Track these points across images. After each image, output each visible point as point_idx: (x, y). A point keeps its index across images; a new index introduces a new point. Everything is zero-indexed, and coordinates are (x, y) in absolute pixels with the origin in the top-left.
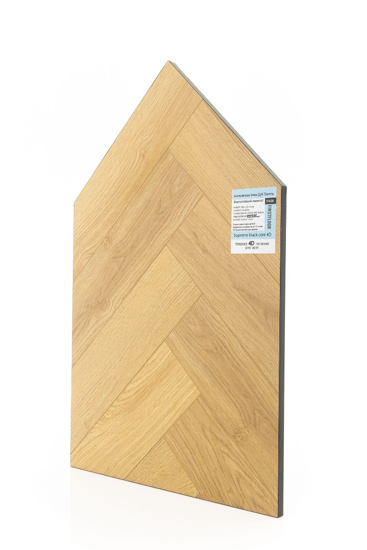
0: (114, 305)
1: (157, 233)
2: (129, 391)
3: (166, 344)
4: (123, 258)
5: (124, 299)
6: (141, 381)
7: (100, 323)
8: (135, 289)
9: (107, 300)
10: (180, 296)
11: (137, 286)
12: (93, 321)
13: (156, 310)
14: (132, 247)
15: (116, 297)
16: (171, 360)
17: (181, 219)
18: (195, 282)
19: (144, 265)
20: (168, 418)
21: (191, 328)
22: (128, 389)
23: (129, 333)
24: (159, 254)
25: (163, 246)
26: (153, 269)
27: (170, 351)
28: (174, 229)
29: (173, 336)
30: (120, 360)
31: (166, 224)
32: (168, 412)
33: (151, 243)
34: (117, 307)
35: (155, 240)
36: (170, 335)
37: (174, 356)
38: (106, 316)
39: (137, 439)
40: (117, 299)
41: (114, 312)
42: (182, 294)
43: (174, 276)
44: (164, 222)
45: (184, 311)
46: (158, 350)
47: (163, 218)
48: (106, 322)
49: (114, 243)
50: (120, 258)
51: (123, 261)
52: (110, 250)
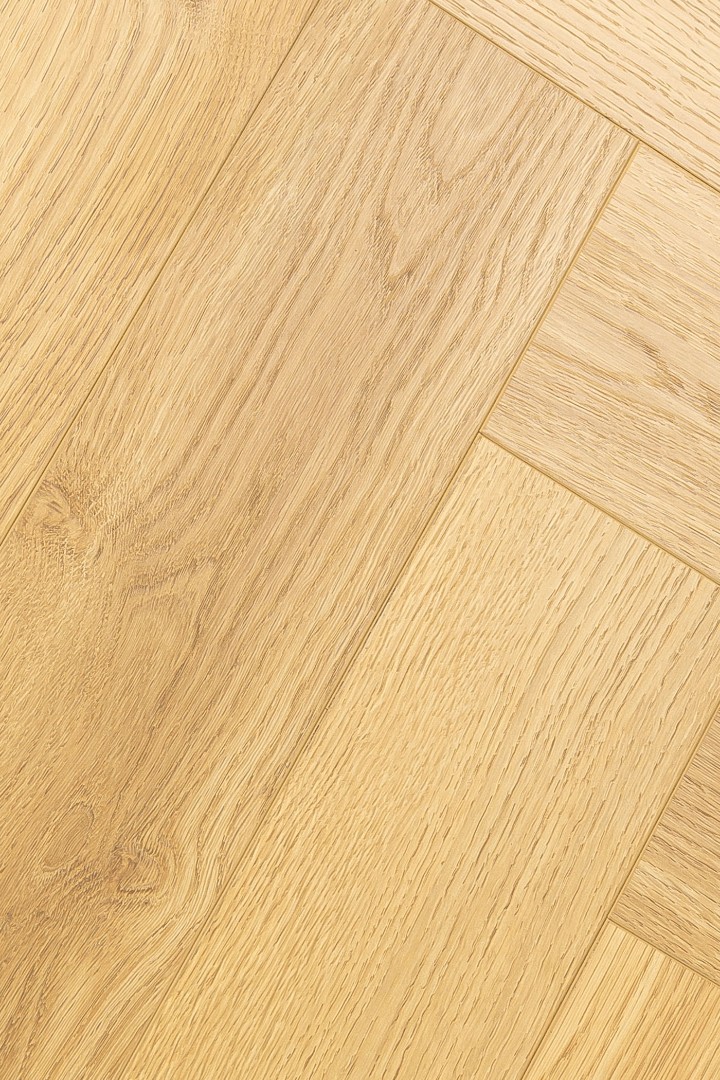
0: (213, 850)
1: (401, 383)
3: (621, 933)
4: (206, 573)
5: (271, 794)
7: (130, 985)
9: (152, 833)
10: (639, 666)
11: (348, 696)
12: (76, 989)
13: (508, 786)
14: (255, 498)
15: (216, 799)
16: (676, 997)
17: (541, 284)
19: (367, 572)
23: (367, 966)
24: (446, 492)
25: (462, 447)
26: (429, 578)
27: (659, 957)
28: (510, 341)
29: (652, 875)
31: (449, 329)
33: (382, 444)
34: (234, 854)
36: (637, 876)
37: (688, 973)
38: (166, 926)
40: (228, 803)
41: (221, 891)
42: (650, 650)
43: (575, 577)
44: (436, 320)
45: (687, 733)
46: (581, 984)
47: (422, 298)
48: (180, 959)
49: (113, 504)
50: (182, 580)
51: (210, 591)
52: (92, 550)
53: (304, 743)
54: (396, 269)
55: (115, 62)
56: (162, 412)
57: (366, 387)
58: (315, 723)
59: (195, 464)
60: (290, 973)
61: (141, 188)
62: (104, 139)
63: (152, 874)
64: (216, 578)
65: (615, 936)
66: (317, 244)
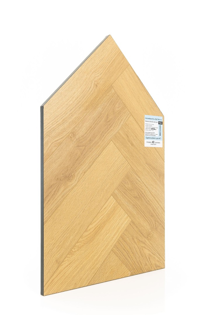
0: (78, 177)
1: (106, 133)
2: (90, 230)
4: (84, 147)
5: (85, 173)
6: (97, 222)
7: (67, 190)
8: (93, 166)
9: (73, 174)
11: (94, 164)
12: (62, 189)
13: (106, 178)
14: (90, 141)
15: (79, 172)
16: (116, 205)
18: (127, 161)
19: (99, 152)
20: (114, 239)
21: (126, 186)
22: (89, 229)
23: (89, 194)
24: (107, 145)
25: (110, 141)
27: (115, 200)
29: (116, 192)
30: (83, 212)
31: (111, 128)
32: (114, 235)
33: (103, 138)
34: (80, 178)
35: (105, 137)
37: (117, 203)
38: (72, 184)
39: (96, 257)
40: (81, 172)
41: (78, 182)
42: (121, 168)
43: (116, 158)
45: (122, 177)
46: (108, 201)
47: (110, 124)
48: (73, 188)
49: (77, 137)
50: (82, 147)
51: (84, 149)
52: (74, 141)
53: (89, 168)
54: (108, 120)
55: (88, 90)
56: (84, 128)
57: (103, 132)
58: (90, 166)
59: (85, 135)
60: (82, 193)
61: (87, 104)
62: (85, 97)
63: (72, 178)
64: (85, 148)
65: (112, 197)
66: (102, 115)
